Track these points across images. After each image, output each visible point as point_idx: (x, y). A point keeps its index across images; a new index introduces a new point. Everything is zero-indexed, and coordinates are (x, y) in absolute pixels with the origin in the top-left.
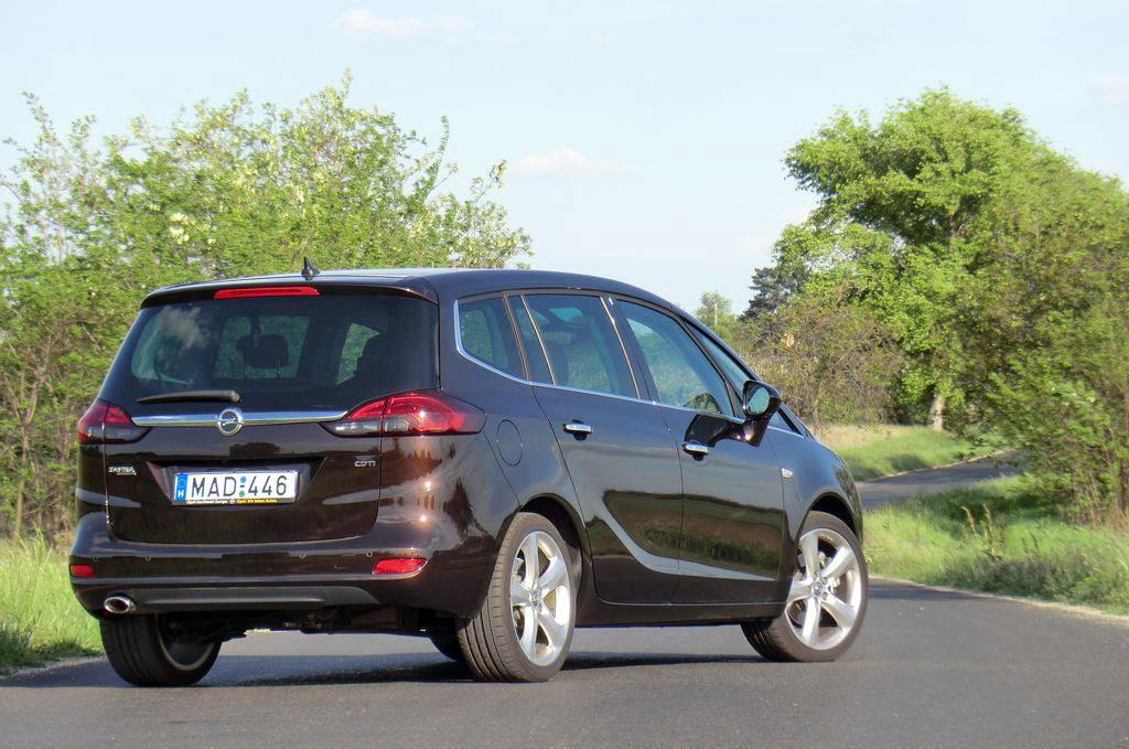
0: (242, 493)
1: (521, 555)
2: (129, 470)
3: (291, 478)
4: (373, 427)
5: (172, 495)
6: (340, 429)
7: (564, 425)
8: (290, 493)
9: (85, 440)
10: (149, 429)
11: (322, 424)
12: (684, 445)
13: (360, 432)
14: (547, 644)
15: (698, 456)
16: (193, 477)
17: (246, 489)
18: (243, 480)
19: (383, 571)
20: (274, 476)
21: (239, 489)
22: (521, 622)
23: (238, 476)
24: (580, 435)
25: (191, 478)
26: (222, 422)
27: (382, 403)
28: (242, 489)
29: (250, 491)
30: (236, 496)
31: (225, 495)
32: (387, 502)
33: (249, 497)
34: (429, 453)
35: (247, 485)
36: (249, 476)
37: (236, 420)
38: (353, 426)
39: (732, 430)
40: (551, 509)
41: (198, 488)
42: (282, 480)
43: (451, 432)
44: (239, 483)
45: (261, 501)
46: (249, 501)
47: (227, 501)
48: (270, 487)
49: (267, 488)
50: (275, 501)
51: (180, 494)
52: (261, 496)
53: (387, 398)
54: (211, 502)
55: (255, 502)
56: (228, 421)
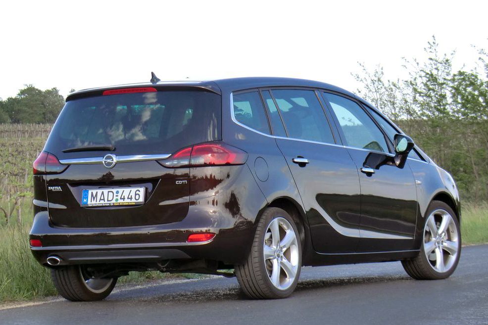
0: (117, 200)
1: (269, 231)
2: (59, 188)
3: (142, 191)
4: (186, 163)
5: (81, 201)
6: (168, 164)
7: (293, 159)
8: (141, 200)
9: (36, 172)
10: (69, 165)
11: (157, 161)
12: (361, 169)
13: (179, 165)
14: (286, 276)
15: (369, 174)
16: (92, 191)
17: (119, 197)
18: (117, 192)
19: (192, 240)
20: (134, 190)
21: (115, 198)
22: (271, 266)
23: (115, 190)
24: (302, 165)
25: (90, 192)
26: (105, 162)
27: (190, 148)
28: (117, 197)
29: (121, 198)
30: (114, 201)
31: (108, 201)
32: (193, 203)
33: (122, 201)
34: (214, 176)
35: (120, 195)
36: (121, 190)
37: (113, 160)
38: (175, 162)
39: (388, 160)
40: (286, 205)
41: (94, 197)
42: (137, 192)
43: (228, 164)
44: (115, 194)
45: (127, 204)
46: (121, 204)
47: (110, 204)
48: (131, 196)
49: (130, 197)
50: (134, 204)
51: (85, 200)
52: (127, 201)
53: (193, 146)
54: (101, 205)
55: (124, 204)
56: (109, 161)
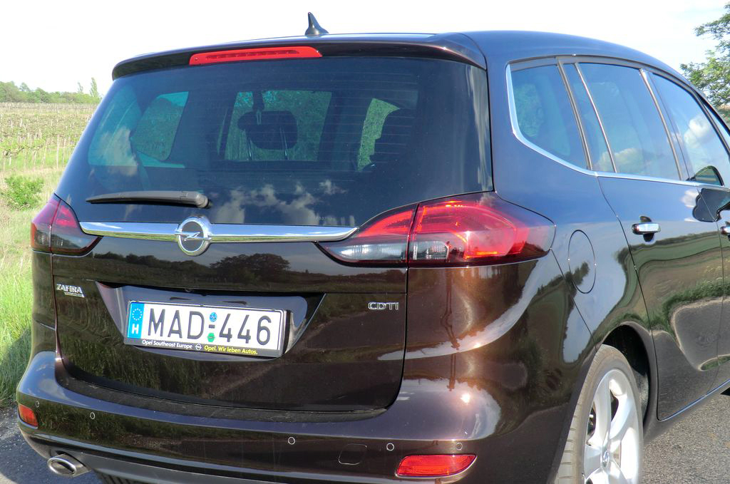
0: (211, 337)
2: (76, 291)
3: (276, 319)
4: (396, 252)
5: (125, 328)
6: (348, 253)
8: (274, 345)
11: (320, 244)
13: (376, 257)
16: (150, 308)
17: (216, 332)
18: (213, 317)
20: (255, 315)
21: (207, 331)
23: (206, 311)
25: (146, 308)
26: (183, 237)
27: (409, 214)
28: (211, 330)
29: (222, 335)
30: (203, 340)
31: (189, 337)
33: (221, 342)
35: (219, 324)
36: (221, 313)
37: (201, 235)
38: (364, 250)
41: (157, 323)
42: (264, 323)
44: (208, 322)
45: (236, 351)
46: (220, 349)
47: (194, 345)
48: (248, 331)
49: (244, 333)
50: (255, 353)
51: (134, 329)
52: (236, 343)
53: (417, 208)
54: (172, 345)
55: (229, 351)
56: (191, 236)
